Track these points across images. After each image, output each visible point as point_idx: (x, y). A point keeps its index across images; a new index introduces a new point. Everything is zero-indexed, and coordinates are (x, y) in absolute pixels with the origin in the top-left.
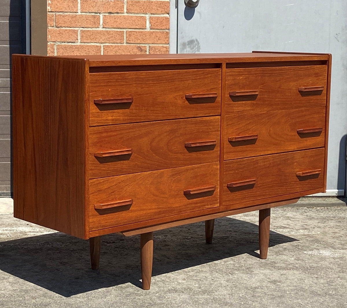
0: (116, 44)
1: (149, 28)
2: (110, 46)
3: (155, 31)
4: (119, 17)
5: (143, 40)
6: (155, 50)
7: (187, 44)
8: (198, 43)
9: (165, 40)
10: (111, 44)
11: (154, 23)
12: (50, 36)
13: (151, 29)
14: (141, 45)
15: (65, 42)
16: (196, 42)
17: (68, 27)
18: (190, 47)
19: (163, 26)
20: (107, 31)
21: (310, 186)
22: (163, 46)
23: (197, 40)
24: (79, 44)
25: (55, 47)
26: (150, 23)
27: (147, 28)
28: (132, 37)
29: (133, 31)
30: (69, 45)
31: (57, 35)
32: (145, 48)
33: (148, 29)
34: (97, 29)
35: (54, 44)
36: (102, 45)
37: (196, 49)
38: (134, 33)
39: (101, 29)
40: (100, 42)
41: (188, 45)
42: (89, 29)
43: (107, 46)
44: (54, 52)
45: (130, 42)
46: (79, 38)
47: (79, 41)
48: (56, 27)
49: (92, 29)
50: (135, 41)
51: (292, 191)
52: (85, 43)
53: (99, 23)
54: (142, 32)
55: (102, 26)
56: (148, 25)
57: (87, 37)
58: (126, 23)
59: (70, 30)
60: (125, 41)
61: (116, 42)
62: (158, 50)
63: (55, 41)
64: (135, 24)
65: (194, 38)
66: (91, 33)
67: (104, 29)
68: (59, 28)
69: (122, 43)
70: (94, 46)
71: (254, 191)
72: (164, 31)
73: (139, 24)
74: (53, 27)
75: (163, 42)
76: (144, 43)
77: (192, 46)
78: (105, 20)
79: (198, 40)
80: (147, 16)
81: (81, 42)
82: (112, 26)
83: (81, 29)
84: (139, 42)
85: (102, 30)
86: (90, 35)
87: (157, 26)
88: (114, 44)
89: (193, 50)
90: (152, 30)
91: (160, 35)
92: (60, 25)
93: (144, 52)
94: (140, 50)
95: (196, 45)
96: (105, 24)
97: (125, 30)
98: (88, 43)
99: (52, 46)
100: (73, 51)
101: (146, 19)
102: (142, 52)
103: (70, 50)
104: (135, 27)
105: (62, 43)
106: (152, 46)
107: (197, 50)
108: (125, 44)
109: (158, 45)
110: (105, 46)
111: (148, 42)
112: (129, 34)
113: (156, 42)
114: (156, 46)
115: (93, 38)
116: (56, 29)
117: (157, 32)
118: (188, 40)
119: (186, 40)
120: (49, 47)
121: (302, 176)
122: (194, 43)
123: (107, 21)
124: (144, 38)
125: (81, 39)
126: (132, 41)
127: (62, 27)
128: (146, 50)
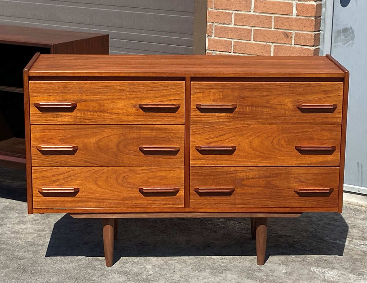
0: (265, 29)
1: (296, 15)
2: (259, 30)
3: (301, 18)
4: (269, 2)
5: (290, 26)
6: (300, 37)
7: (342, 31)
8: (353, 32)
9: (310, 27)
10: (260, 28)
11: (300, 10)
12: (209, 17)
13: (297, 15)
14: (287, 31)
15: (221, 24)
16: (350, 30)
17: (224, 10)
18: (344, 35)
19: (309, 13)
20: (257, 15)
21: (317, 203)
22: (308, 34)
23: (351, 28)
24: (233, 26)
25: (214, 28)
26: (297, 10)
27: (293, 14)
28: (279, 23)
29: (280, 17)
30: (224, 27)
31: (215, 16)
32: (291, 35)
33: (294, 16)
34: (249, 13)
35: (213, 25)
36: (253, 28)
37: (350, 37)
38: (281, 19)
39: (252, 13)
40: (250, 25)
41: (342, 33)
42: (242, 13)
43: (257, 30)
44: (212, 32)
45: (277, 28)
46: (233, 20)
47: (233, 23)
48: (215, 9)
49: (244, 13)
50: (282, 27)
51: (287, 206)
52: (238, 25)
53: (250, 7)
54: (288, 18)
55: (253, 11)
56: (295, 12)
57: (240, 20)
58: (274, 9)
59: (225, 12)
60: (273, 26)
61: (265, 26)
62: (303, 37)
63: (213, 22)
64: (282, 10)
65: (349, 26)
66: (244, 17)
67: (255, 14)
68: (217, 10)
69: (270, 28)
70: (245, 29)
71: (231, 199)
72: (310, 18)
73: (286, 10)
74: (212, 8)
75: (308, 30)
76: (290, 29)
77: (346, 34)
78: (256, 4)
79: (353, 28)
80: (294, 2)
81: (235, 25)
82: (261, 10)
83: (235, 12)
84: (285, 28)
85: (253, 15)
86: (242, 18)
87: (302, 13)
88: (263, 29)
89: (347, 38)
90: (298, 17)
91: (306, 22)
92: (218, 7)
93: (290, 38)
94: (286, 36)
95: (350, 33)
96: (255, 8)
97: (273, 16)
98: (241, 26)
99: (211, 26)
100: (228, 33)
101: (293, 6)
102: (288, 38)
103: (226, 31)
104: (282, 12)
105: (219, 24)
106: (298, 33)
107: (352, 38)
108: (273, 29)
109: (303, 32)
110: (255, 29)
111: (294, 28)
112: (277, 19)
113: (301, 29)
114: (301, 33)
115: (245, 21)
116: (215, 11)
117: (302, 19)
118: (343, 28)
119: (341, 28)
120: (208, 28)
121: (299, 192)
122: (349, 32)
123: (257, 6)
124: (291, 24)
125: (235, 21)
126: (279, 26)
127: (220, 9)
128: (292, 37)
